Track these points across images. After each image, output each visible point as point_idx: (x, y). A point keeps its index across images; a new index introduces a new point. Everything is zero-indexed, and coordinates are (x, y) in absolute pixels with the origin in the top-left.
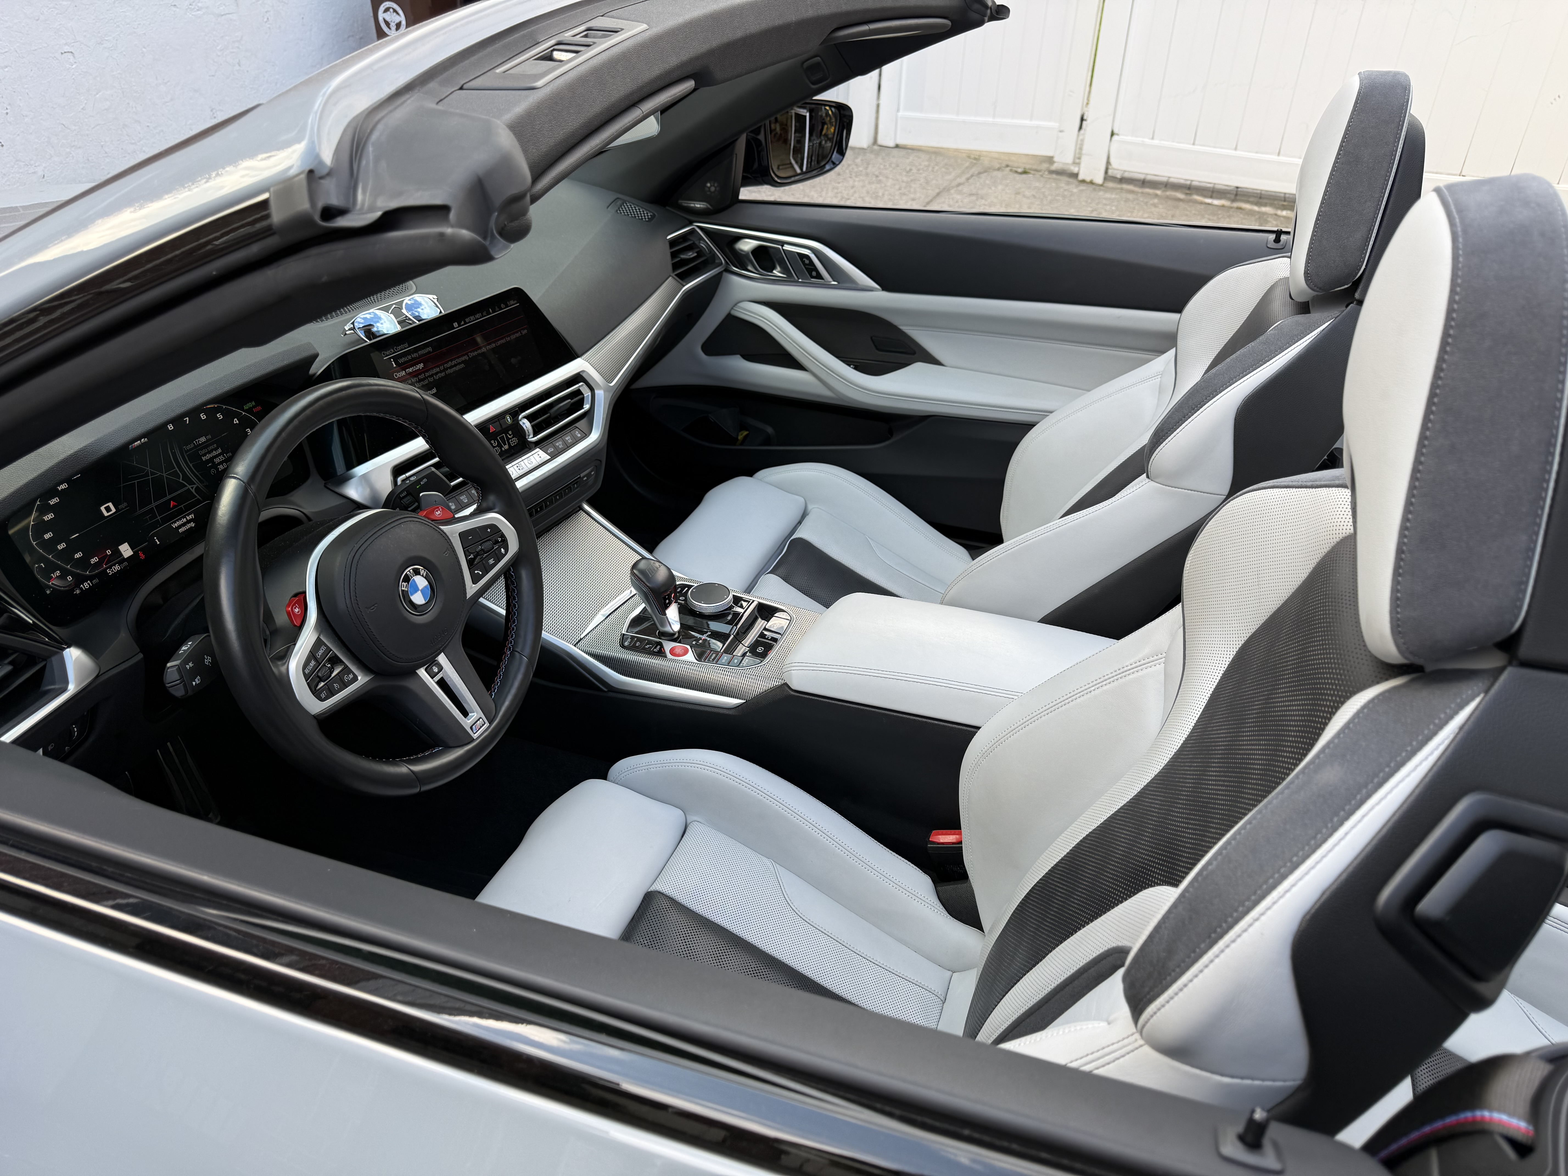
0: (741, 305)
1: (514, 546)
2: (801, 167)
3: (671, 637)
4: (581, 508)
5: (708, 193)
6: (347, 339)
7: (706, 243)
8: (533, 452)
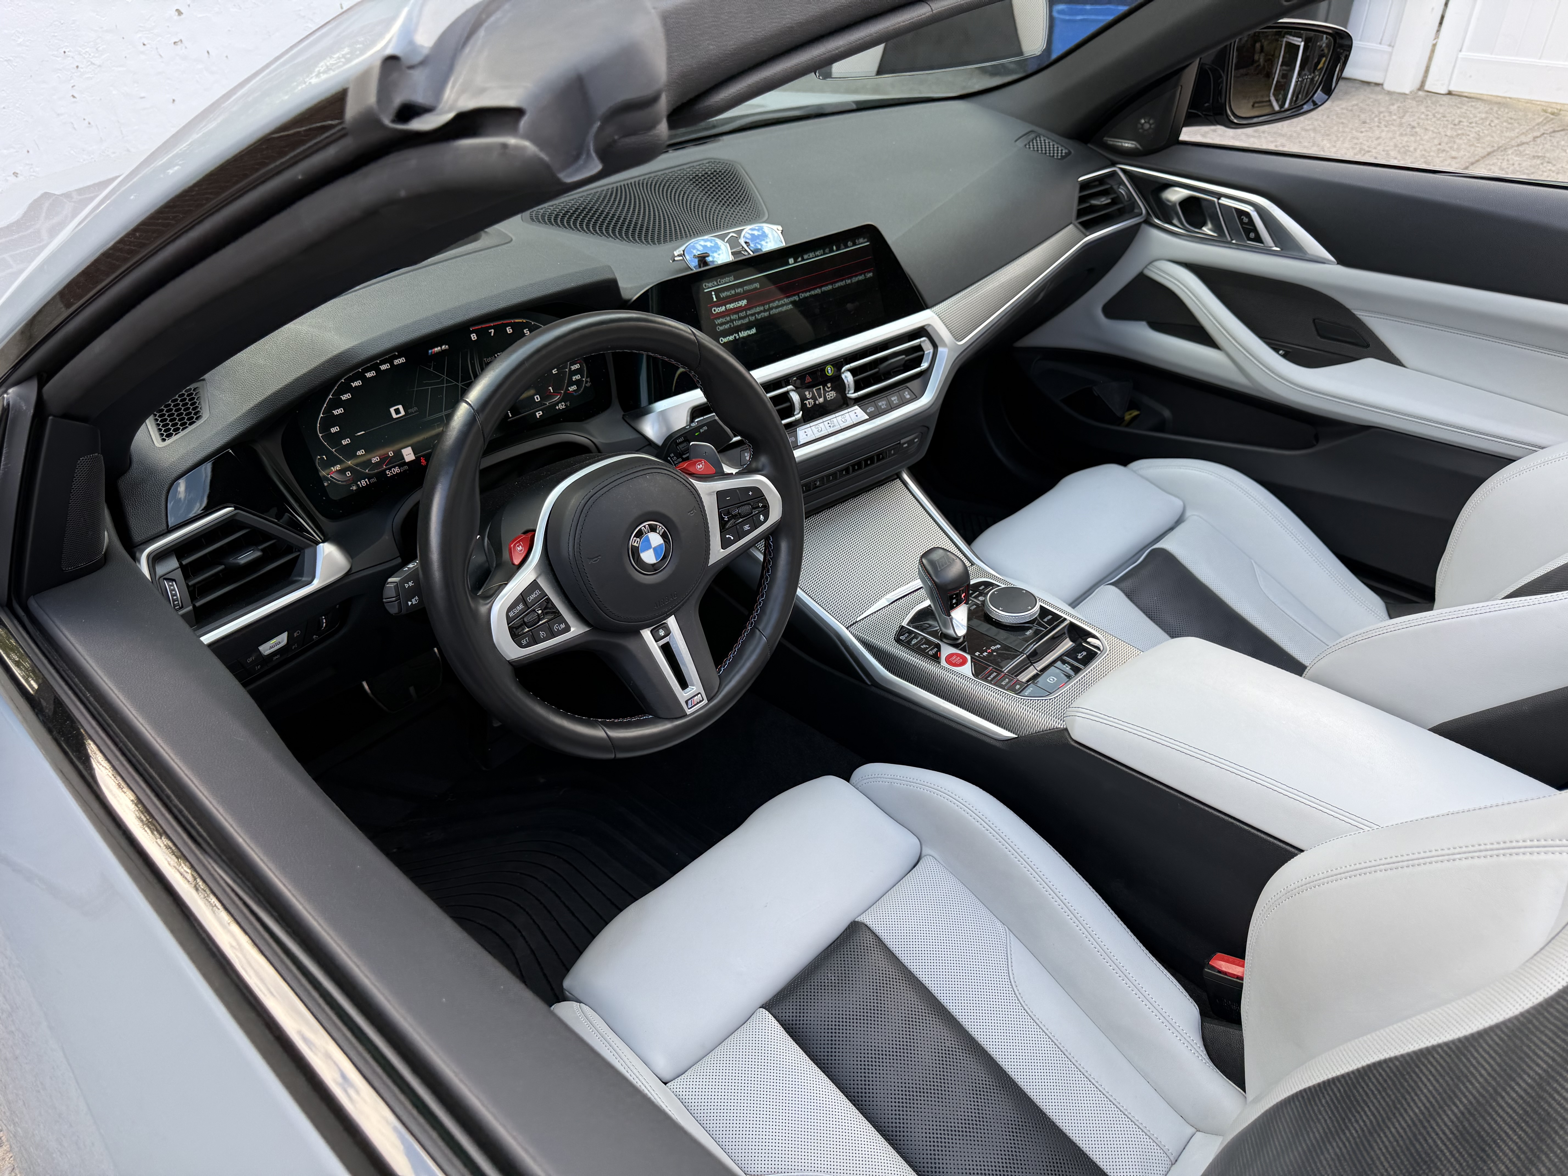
0: (1157, 264)
1: (776, 513)
2: (1282, 106)
3: (954, 642)
4: (899, 476)
5: (1141, 131)
6: (676, 266)
7: (1127, 188)
8: (849, 410)
